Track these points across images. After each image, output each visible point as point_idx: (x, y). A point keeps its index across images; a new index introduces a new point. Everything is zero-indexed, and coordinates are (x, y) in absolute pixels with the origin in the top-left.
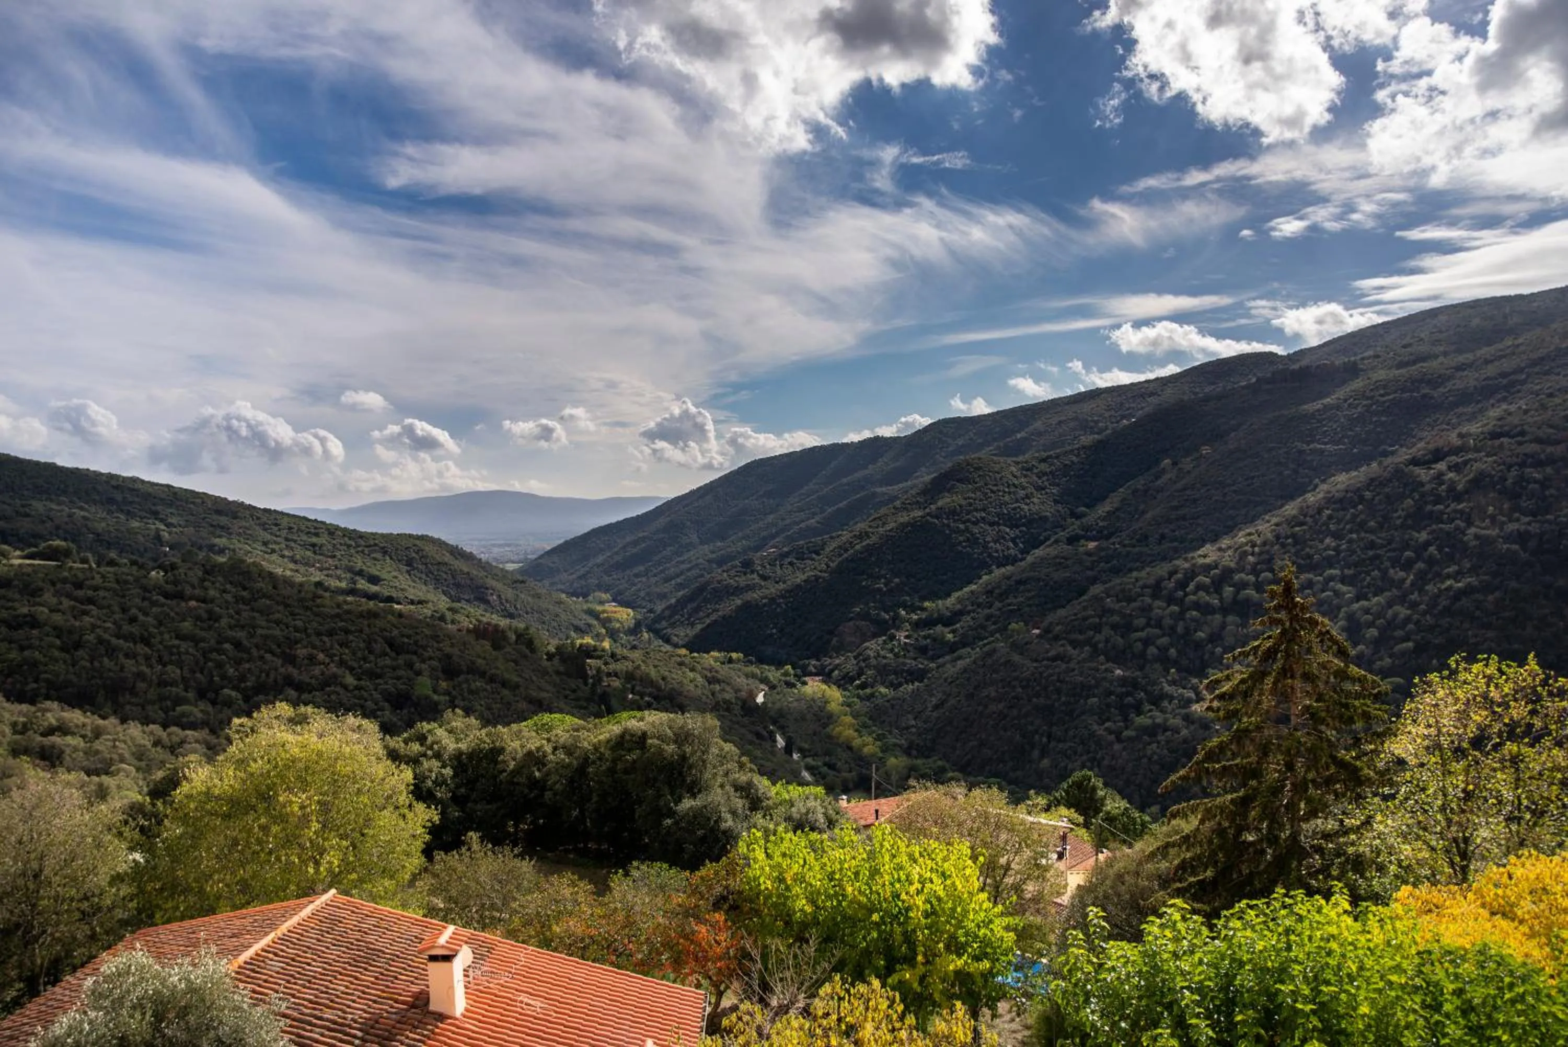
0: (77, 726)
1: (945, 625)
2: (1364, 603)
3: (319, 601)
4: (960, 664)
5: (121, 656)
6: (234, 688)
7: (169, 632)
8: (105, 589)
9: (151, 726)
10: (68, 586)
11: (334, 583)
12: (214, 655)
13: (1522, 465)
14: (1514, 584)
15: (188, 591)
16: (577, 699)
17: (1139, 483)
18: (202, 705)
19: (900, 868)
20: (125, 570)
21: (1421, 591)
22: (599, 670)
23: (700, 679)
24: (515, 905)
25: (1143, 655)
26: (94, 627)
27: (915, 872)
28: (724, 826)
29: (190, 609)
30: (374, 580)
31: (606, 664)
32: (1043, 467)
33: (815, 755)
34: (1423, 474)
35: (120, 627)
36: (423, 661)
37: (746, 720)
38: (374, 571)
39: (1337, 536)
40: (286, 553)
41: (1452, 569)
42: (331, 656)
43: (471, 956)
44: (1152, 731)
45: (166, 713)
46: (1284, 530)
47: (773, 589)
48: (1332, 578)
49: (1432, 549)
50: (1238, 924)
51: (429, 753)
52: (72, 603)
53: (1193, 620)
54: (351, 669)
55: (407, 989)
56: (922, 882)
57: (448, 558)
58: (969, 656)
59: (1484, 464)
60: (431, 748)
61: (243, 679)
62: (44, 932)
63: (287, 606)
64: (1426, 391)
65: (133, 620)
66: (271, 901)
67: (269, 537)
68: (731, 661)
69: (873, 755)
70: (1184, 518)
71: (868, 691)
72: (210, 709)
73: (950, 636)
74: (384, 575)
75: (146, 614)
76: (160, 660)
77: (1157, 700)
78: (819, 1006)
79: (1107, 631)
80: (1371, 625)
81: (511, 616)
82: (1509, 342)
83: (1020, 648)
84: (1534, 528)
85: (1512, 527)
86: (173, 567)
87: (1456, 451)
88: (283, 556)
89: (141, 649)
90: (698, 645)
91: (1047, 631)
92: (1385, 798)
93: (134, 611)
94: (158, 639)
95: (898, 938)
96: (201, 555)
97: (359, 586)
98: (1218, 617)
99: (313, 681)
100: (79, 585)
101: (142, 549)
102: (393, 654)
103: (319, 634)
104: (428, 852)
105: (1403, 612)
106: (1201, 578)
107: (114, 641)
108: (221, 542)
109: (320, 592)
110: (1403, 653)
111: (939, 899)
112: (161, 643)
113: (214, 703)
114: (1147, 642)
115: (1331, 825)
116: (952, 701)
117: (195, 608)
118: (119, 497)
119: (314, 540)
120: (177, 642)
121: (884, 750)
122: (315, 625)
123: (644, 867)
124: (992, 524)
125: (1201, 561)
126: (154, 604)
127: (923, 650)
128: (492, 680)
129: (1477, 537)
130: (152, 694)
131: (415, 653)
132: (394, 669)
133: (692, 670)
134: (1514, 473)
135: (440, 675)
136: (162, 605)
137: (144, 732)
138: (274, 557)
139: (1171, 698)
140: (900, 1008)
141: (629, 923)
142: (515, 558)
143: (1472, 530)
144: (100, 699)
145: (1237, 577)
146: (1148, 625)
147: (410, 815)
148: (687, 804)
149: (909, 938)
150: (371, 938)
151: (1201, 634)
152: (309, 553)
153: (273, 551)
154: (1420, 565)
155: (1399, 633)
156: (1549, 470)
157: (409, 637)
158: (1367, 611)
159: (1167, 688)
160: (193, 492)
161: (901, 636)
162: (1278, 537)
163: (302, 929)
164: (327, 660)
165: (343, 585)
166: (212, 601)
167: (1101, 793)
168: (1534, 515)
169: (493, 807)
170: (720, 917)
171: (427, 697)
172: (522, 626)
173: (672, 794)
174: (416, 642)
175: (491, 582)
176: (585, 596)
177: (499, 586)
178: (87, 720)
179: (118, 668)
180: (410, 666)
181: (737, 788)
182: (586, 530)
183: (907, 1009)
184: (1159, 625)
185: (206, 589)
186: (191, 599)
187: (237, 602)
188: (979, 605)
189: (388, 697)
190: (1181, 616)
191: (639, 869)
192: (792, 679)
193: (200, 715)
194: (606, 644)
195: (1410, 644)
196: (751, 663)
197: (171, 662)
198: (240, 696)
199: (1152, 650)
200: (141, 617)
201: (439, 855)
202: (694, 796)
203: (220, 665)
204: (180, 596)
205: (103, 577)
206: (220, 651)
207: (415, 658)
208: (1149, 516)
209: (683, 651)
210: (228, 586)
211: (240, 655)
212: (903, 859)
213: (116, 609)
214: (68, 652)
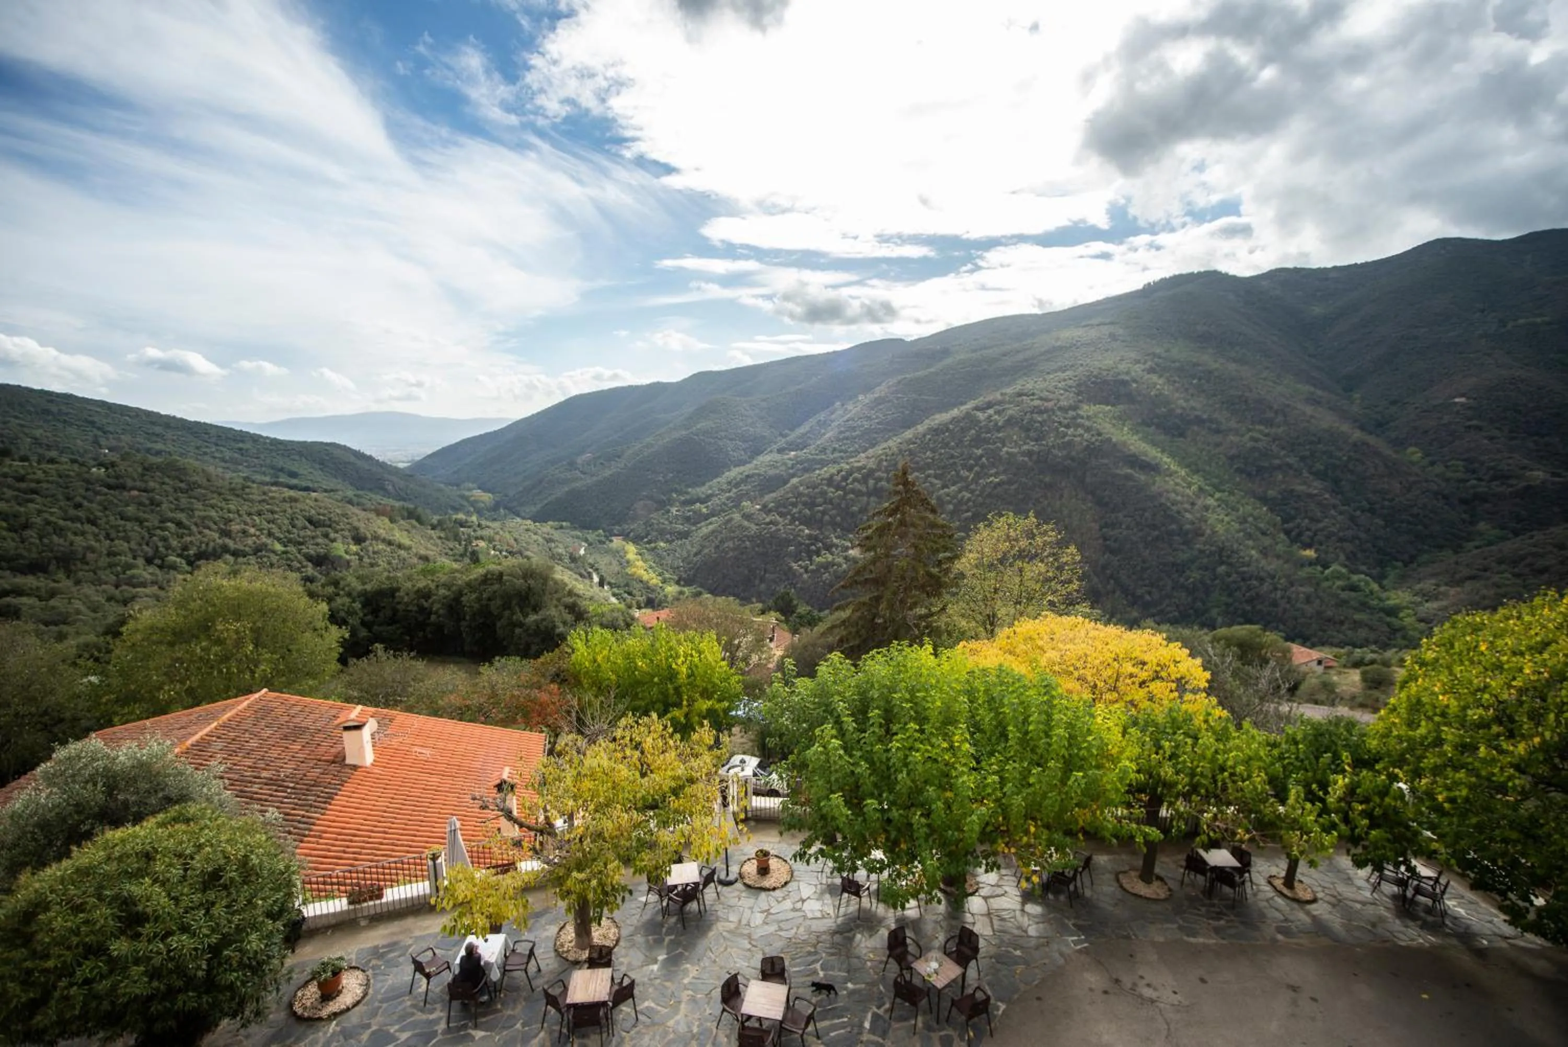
0: (31, 589)
1: (702, 503)
2: (946, 490)
3: (247, 490)
4: (711, 527)
5: (69, 534)
6: (179, 556)
7: (114, 515)
8: (48, 482)
9: (104, 586)
10: (9, 480)
11: (258, 477)
12: (158, 532)
13: (1032, 412)
14: (1024, 480)
15: (130, 483)
16: (454, 555)
17: (822, 416)
18: (151, 569)
19: (671, 649)
20: (65, 467)
21: (977, 483)
22: (469, 535)
23: (541, 540)
24: (411, 689)
25: (821, 521)
26: (39, 512)
27: (681, 650)
28: (558, 631)
29: (134, 497)
30: (293, 475)
31: (475, 531)
32: (764, 404)
33: (618, 587)
34: (981, 416)
35: (66, 512)
36: (337, 532)
37: (573, 565)
38: (294, 469)
39: (933, 451)
40: (217, 455)
41: (993, 471)
42: (261, 530)
43: (376, 725)
44: (827, 566)
45: (117, 576)
46: (904, 447)
47: (589, 481)
48: (929, 476)
49: (984, 459)
50: (872, 663)
51: (342, 593)
52: (16, 493)
53: (852, 500)
54: (279, 539)
55: (326, 750)
56: (686, 656)
57: (352, 459)
58: (715, 523)
59: (1012, 411)
60: (343, 589)
61: (185, 548)
62: (9, 741)
63: (220, 494)
64: (985, 367)
65: (78, 506)
66: (214, 702)
67: (199, 443)
68: (561, 527)
69: (656, 585)
70: (847, 439)
71: (653, 545)
72: (158, 571)
73: (704, 510)
74: (301, 471)
75: (91, 501)
76: (108, 536)
77: (829, 548)
78: (618, 733)
79: (800, 506)
80: (950, 502)
81: (404, 500)
82: (1029, 341)
83: (747, 517)
84: (1036, 448)
85: (1025, 447)
86: (113, 465)
87: (1000, 403)
88: (214, 458)
89: (88, 527)
90: (539, 518)
91: (764, 506)
92: (954, 594)
93: (78, 499)
94: (104, 519)
95: (671, 691)
96: (139, 456)
97: (281, 480)
98: (865, 498)
99: (247, 549)
100: (21, 479)
101: (81, 451)
102: (312, 528)
103: (249, 514)
104: (343, 660)
105: (967, 495)
106: (856, 475)
107: (61, 522)
108: (159, 446)
109: (249, 484)
110: (966, 519)
111: (696, 666)
112: (107, 523)
113: (161, 567)
114: (824, 513)
115: (923, 611)
116: (706, 551)
117: (137, 497)
118: (54, 409)
119: (241, 445)
120: (123, 522)
121: (664, 581)
122: (246, 508)
123: (503, 660)
124: (731, 440)
125: (856, 465)
126: (97, 493)
127: (688, 519)
128: (390, 543)
129: (1007, 453)
130: (104, 561)
131: (330, 526)
132: (313, 538)
133: (535, 534)
134: (1028, 416)
135: (350, 540)
136: (106, 494)
137: (97, 591)
138: (206, 458)
139: (837, 546)
140: (671, 730)
141: (494, 695)
142: (405, 459)
143: (1005, 449)
144: (52, 567)
145: (878, 474)
146: (825, 503)
147: (326, 635)
148: (533, 618)
149: (677, 690)
150: (297, 720)
151: (855, 508)
152: (236, 455)
153: (205, 453)
154: (977, 469)
155: (965, 507)
156: (1045, 416)
157: (324, 515)
158: (948, 495)
159: (835, 540)
160: (126, 407)
161: (674, 510)
162: (900, 450)
163: (239, 720)
164: (258, 533)
165: (267, 479)
166: (153, 490)
167: (795, 602)
168: (1036, 440)
169: (394, 627)
170: (554, 687)
171: (340, 557)
172: (411, 506)
173: (521, 611)
174: (330, 519)
175: (386, 476)
176: (458, 485)
177: (394, 478)
178: (40, 584)
179: (67, 544)
180: (326, 536)
181: (566, 607)
182: (458, 440)
183: (675, 731)
184: (831, 502)
185: (146, 482)
186: (133, 488)
187: (175, 491)
188: (722, 490)
189: (309, 558)
190: (843, 498)
191: (499, 662)
192: (603, 539)
193: (148, 577)
194: (474, 518)
195: (969, 514)
196: (575, 529)
197: (119, 538)
198: (183, 562)
199: (827, 518)
200: (86, 503)
201: (352, 661)
202: (537, 612)
203: (164, 539)
204: (123, 487)
205: (44, 472)
206: (163, 529)
207: (330, 530)
208: (827, 436)
209: (529, 522)
210: (167, 480)
211: (181, 531)
212: (673, 643)
213: (60, 497)
214: (16, 531)
